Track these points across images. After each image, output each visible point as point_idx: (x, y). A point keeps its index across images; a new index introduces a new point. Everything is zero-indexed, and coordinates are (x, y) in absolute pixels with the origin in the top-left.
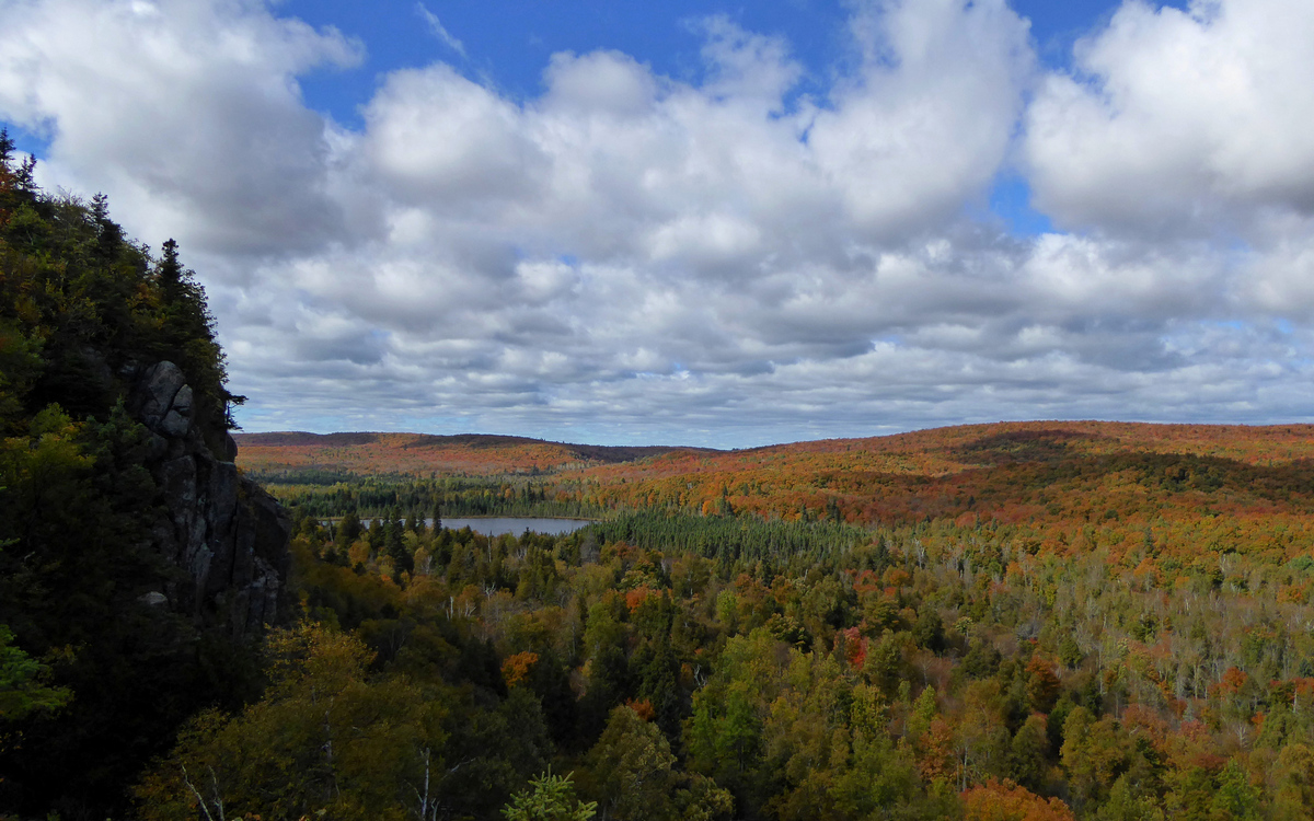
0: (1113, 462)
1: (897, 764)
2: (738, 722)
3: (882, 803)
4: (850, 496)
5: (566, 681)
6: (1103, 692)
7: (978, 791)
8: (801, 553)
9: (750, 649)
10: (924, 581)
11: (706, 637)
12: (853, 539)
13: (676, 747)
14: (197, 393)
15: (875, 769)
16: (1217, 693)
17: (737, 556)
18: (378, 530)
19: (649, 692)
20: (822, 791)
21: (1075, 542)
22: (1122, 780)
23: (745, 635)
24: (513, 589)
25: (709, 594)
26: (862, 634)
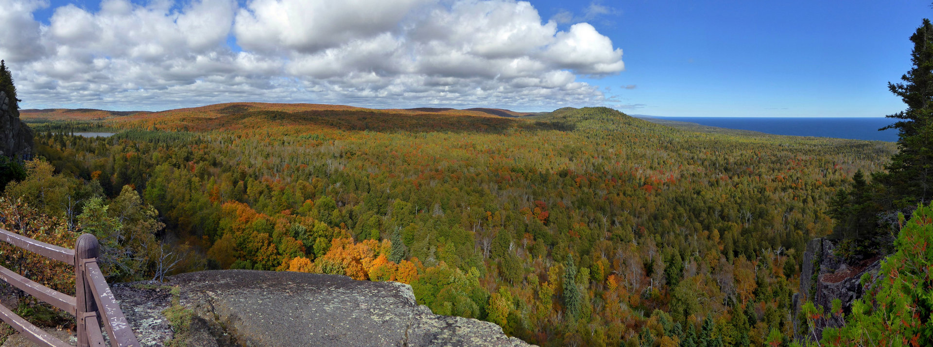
0: (259, 113)
1: (204, 199)
2: (159, 190)
3: (200, 210)
4: (190, 124)
5: (109, 179)
6: (257, 174)
7: (226, 204)
8: (177, 141)
9: (163, 169)
10: (211, 147)
11: (150, 166)
12: (191, 136)
13: (141, 197)
14: (10, 99)
15: (197, 201)
16: (284, 171)
17: (158, 142)
18: (56, 136)
19: (133, 182)
20: (183, 208)
21: (250, 134)
22: (262, 197)
23: (161, 165)
24: (94, 153)
25: (150, 153)
26: (194, 163)
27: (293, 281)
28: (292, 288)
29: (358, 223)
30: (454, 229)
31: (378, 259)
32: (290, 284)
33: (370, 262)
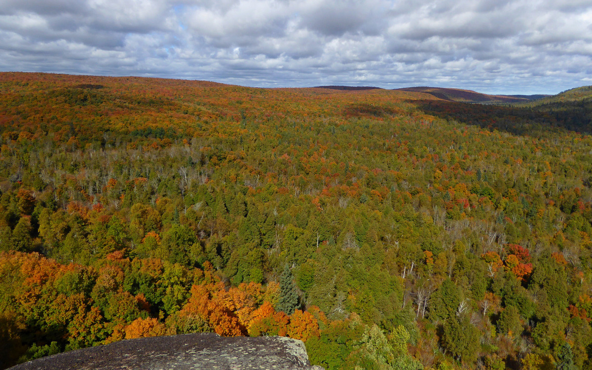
6: (57, 200)
21: (37, 132)
22: (69, 235)
27: (132, 351)
28: (131, 361)
29: (231, 260)
30: (372, 270)
31: (260, 310)
32: (127, 357)
33: (249, 314)
